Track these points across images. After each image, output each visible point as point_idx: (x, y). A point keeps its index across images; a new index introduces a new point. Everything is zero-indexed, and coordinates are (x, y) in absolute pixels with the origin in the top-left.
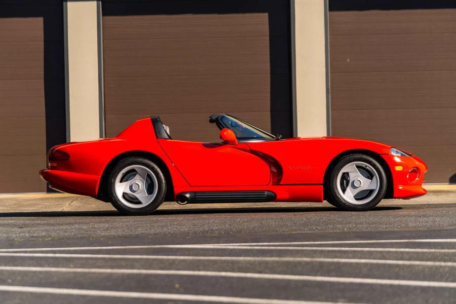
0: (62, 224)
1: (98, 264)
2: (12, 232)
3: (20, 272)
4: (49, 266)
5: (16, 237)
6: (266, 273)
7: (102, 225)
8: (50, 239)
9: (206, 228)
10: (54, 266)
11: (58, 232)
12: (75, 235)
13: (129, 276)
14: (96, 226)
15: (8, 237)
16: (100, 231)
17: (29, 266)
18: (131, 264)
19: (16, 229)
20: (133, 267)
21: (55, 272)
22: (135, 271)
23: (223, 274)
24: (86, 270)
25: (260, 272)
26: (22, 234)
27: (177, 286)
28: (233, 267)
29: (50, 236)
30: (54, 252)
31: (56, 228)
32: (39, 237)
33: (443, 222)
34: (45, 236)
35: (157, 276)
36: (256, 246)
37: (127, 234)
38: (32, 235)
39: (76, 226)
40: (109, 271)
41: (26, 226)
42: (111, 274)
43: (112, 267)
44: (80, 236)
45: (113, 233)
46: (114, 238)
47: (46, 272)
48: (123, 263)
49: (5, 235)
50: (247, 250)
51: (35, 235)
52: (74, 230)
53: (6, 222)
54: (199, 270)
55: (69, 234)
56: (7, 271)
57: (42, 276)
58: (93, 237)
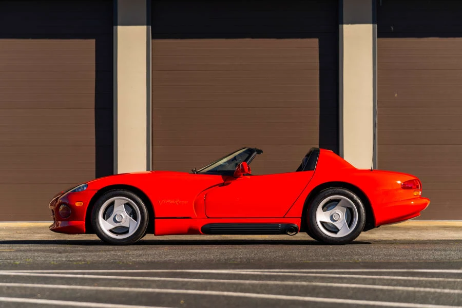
0: (100, 251)
1: (119, 283)
2: (51, 257)
3: (49, 289)
4: (76, 285)
5: (53, 261)
6: (263, 293)
7: (135, 252)
8: (83, 263)
9: (232, 256)
10: (80, 285)
11: (93, 257)
12: (108, 260)
13: (143, 294)
14: (130, 253)
15: (46, 260)
16: (132, 257)
17: (59, 284)
18: (148, 284)
19: (55, 254)
20: (149, 287)
21: (80, 290)
22: (150, 290)
23: (226, 293)
24: (107, 288)
25: (258, 293)
26: (59, 259)
27: (182, 302)
28: (236, 288)
29: (85, 261)
30: (84, 274)
31: (93, 254)
32: (74, 261)
33: (454, 255)
34: (80, 261)
35: (167, 294)
36: (266, 272)
37: (156, 260)
38: (68, 259)
39: (113, 252)
40: (127, 289)
41: (65, 251)
42: (128, 292)
43: (130, 286)
44: (112, 261)
45: (143, 259)
46: (143, 263)
47: (73, 289)
48: (142, 283)
49: (44, 259)
50: (258, 275)
51: (71, 259)
52: (108, 256)
53: (47, 248)
54: (206, 290)
55: (103, 259)
56: (39, 288)
57: (67, 292)
58: (123, 263)
